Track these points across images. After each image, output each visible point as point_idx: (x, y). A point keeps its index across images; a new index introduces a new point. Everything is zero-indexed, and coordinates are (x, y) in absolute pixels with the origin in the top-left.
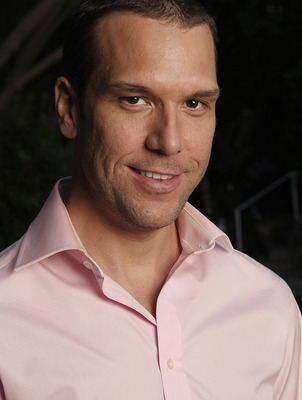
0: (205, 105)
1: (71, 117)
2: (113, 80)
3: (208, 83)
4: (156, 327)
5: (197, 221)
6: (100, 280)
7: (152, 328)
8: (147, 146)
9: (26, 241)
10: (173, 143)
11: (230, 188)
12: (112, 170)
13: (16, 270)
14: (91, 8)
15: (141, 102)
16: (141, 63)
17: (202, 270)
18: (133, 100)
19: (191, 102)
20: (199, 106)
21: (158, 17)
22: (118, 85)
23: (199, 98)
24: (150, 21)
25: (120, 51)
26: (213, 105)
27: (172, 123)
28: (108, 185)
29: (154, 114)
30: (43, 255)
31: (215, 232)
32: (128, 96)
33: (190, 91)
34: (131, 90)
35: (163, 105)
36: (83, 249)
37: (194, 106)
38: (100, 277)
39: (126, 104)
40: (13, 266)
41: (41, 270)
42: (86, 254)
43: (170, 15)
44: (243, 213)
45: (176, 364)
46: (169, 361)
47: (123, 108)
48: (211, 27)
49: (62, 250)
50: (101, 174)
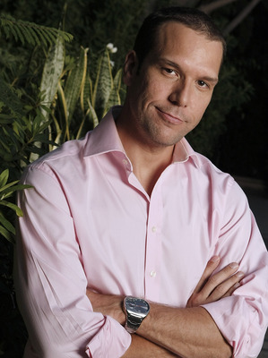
0: (208, 86)
1: (131, 73)
2: (161, 57)
3: (213, 74)
8: (169, 99)
10: (184, 99)
12: (146, 107)
14: (161, 15)
15: (173, 73)
18: (169, 71)
19: (201, 82)
20: (204, 86)
21: (195, 29)
22: (164, 60)
23: (205, 81)
24: (191, 30)
25: (169, 42)
26: (212, 88)
27: (187, 89)
28: (142, 115)
29: (178, 81)
32: (165, 69)
34: (170, 65)
35: (185, 78)
36: (124, 152)
37: (202, 85)
39: (165, 72)
42: (126, 155)
47: (162, 73)
48: (224, 45)
50: (140, 108)
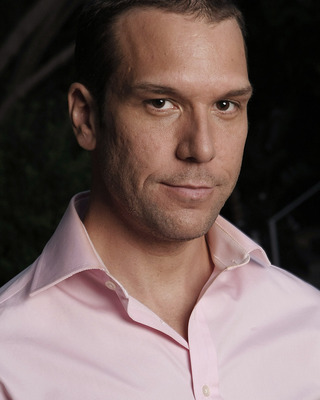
0: (237, 106)
2: (136, 82)
3: (240, 81)
4: (188, 351)
5: (229, 233)
6: (124, 302)
7: (184, 352)
8: (178, 155)
9: (42, 263)
10: (205, 149)
11: (263, 196)
13: (31, 295)
14: (106, 4)
15: (168, 105)
16: (167, 62)
17: (237, 287)
18: (159, 104)
19: (221, 103)
20: (231, 107)
22: (144, 87)
23: (230, 99)
24: (174, 17)
25: (142, 51)
26: (245, 106)
27: (203, 127)
29: (183, 118)
30: (60, 277)
31: (249, 246)
32: (154, 99)
33: (221, 91)
34: (157, 92)
35: (192, 107)
36: (104, 268)
37: (224, 108)
38: (124, 298)
39: (151, 107)
40: (28, 290)
41: (58, 294)
42: (108, 273)
43: (196, 9)
44: (279, 224)
45: (213, 391)
46: (205, 388)
47: (149, 113)
48: (239, 20)
49: (80, 270)
50: (128, 189)
